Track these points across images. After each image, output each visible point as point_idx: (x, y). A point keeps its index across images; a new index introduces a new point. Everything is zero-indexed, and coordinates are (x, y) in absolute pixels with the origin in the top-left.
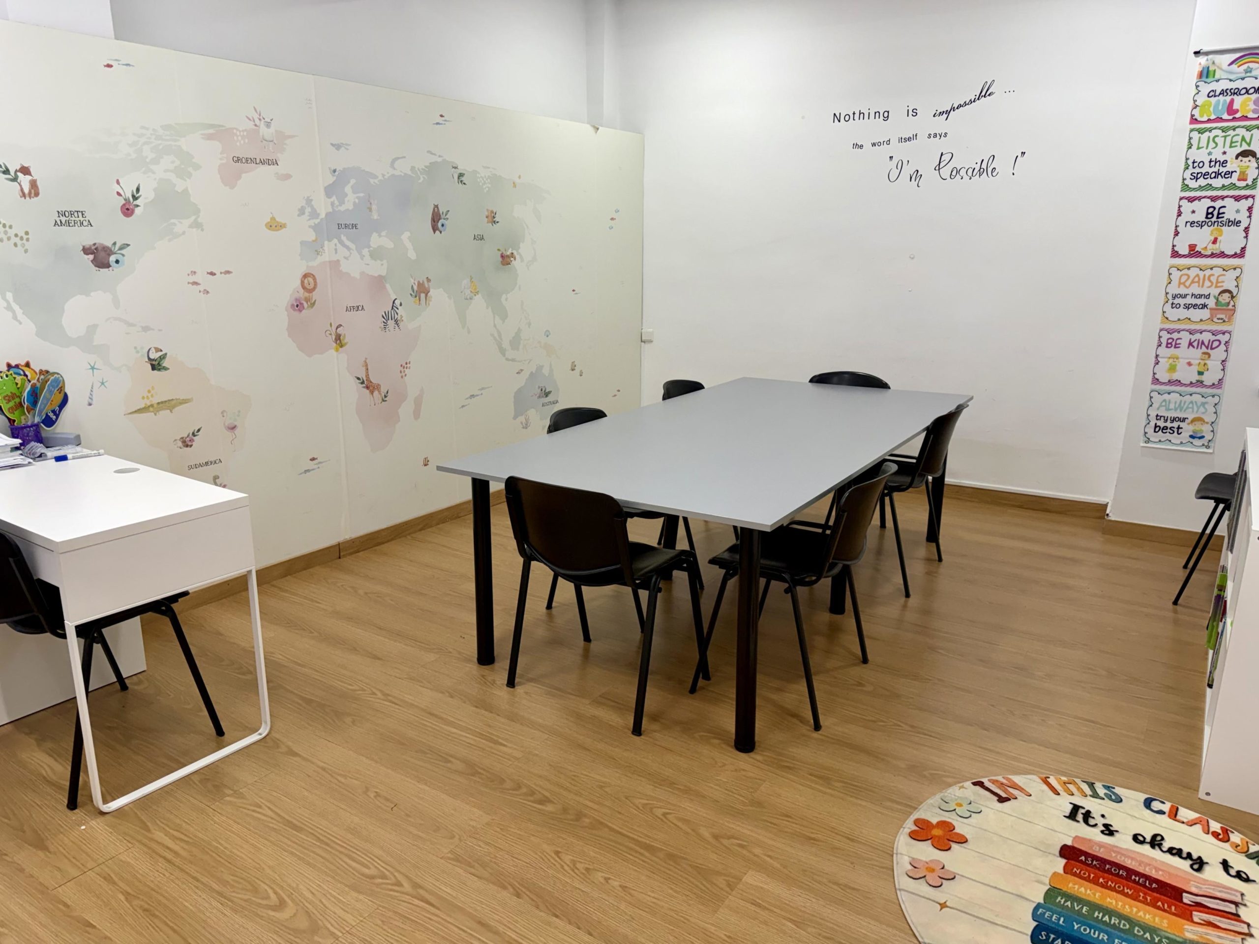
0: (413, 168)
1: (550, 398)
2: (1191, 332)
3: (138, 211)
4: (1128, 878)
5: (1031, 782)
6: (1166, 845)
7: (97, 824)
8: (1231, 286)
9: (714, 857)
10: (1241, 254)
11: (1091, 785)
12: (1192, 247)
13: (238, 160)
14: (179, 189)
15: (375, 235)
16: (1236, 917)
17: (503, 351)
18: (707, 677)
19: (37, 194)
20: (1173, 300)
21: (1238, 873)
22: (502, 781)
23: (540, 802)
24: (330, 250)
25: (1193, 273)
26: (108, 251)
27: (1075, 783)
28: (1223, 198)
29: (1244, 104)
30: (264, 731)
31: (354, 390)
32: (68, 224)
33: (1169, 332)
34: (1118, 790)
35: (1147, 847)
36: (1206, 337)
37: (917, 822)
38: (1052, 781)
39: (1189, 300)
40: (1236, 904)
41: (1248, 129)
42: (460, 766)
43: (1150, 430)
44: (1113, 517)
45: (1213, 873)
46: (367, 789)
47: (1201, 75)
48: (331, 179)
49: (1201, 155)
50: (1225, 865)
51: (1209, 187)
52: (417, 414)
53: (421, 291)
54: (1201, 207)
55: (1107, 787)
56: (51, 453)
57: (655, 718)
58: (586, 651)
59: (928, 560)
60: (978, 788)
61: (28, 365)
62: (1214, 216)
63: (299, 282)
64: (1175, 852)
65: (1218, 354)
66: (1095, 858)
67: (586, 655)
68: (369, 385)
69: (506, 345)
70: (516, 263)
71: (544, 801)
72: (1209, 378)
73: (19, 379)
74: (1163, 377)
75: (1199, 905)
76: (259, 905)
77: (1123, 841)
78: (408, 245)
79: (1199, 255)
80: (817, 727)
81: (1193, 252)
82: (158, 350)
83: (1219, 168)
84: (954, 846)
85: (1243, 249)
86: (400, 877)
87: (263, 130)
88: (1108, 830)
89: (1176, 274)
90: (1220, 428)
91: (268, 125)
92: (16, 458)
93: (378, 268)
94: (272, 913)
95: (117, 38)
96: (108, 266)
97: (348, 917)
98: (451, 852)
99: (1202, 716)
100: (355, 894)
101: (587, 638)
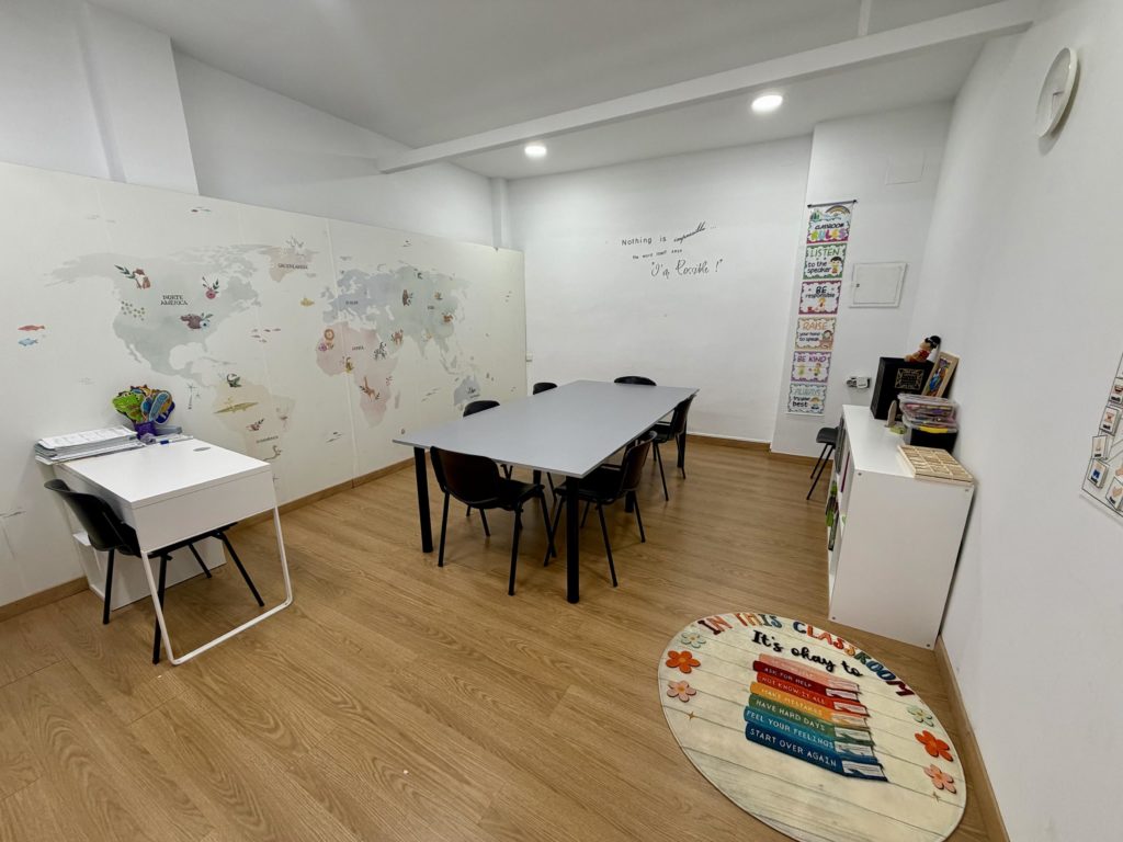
0: (391, 271)
1: (475, 393)
2: (811, 353)
3: (217, 295)
4: (794, 682)
5: (730, 618)
6: (811, 655)
7: (169, 673)
8: (831, 328)
9: (550, 676)
10: (835, 312)
11: (763, 617)
12: (810, 308)
13: (282, 266)
14: (244, 282)
15: (369, 308)
16: (857, 702)
17: (447, 369)
18: (554, 556)
19: (148, 286)
20: (801, 337)
21: (853, 669)
22: (428, 630)
23: (449, 643)
24: (341, 317)
25: (811, 321)
26: (199, 319)
27: (755, 617)
28: (825, 282)
29: (835, 233)
30: (289, 602)
31: (359, 393)
32: (171, 303)
33: (800, 353)
34: (779, 619)
35: (801, 657)
36: (818, 355)
37: (670, 653)
38: (742, 616)
39: (809, 336)
40: (856, 693)
41: (837, 246)
42: (404, 620)
43: (791, 405)
44: (773, 451)
45: (840, 672)
46: (345, 639)
47: (811, 218)
48: (341, 277)
49: (813, 260)
50: (844, 664)
51: (817, 277)
52: (397, 406)
53: (398, 338)
54: (814, 287)
55: (772, 618)
56: (159, 439)
57: (522, 583)
58: (488, 542)
59: (679, 478)
60: (701, 625)
61: (145, 387)
62: (820, 292)
63: (323, 334)
64: (816, 659)
65: (825, 364)
66: (774, 669)
67: (487, 545)
68: (368, 391)
69: (448, 365)
70: (453, 321)
71: (452, 642)
72: (821, 377)
73: (138, 396)
74: (797, 377)
75: (836, 696)
76: (261, 729)
77: (787, 655)
78: (390, 312)
79: (813, 312)
80: (615, 584)
81: (810, 311)
82: (234, 375)
83: (822, 267)
84: (693, 669)
85: (836, 309)
86: (356, 702)
87: (297, 249)
88: (778, 648)
89: (802, 323)
90: (827, 402)
91: (300, 246)
92: (135, 443)
93: (371, 326)
94: (268, 734)
95: (201, 194)
96: (199, 327)
97: (317, 735)
98: (391, 681)
99: (826, 568)
100: (324, 717)
101: (488, 534)
